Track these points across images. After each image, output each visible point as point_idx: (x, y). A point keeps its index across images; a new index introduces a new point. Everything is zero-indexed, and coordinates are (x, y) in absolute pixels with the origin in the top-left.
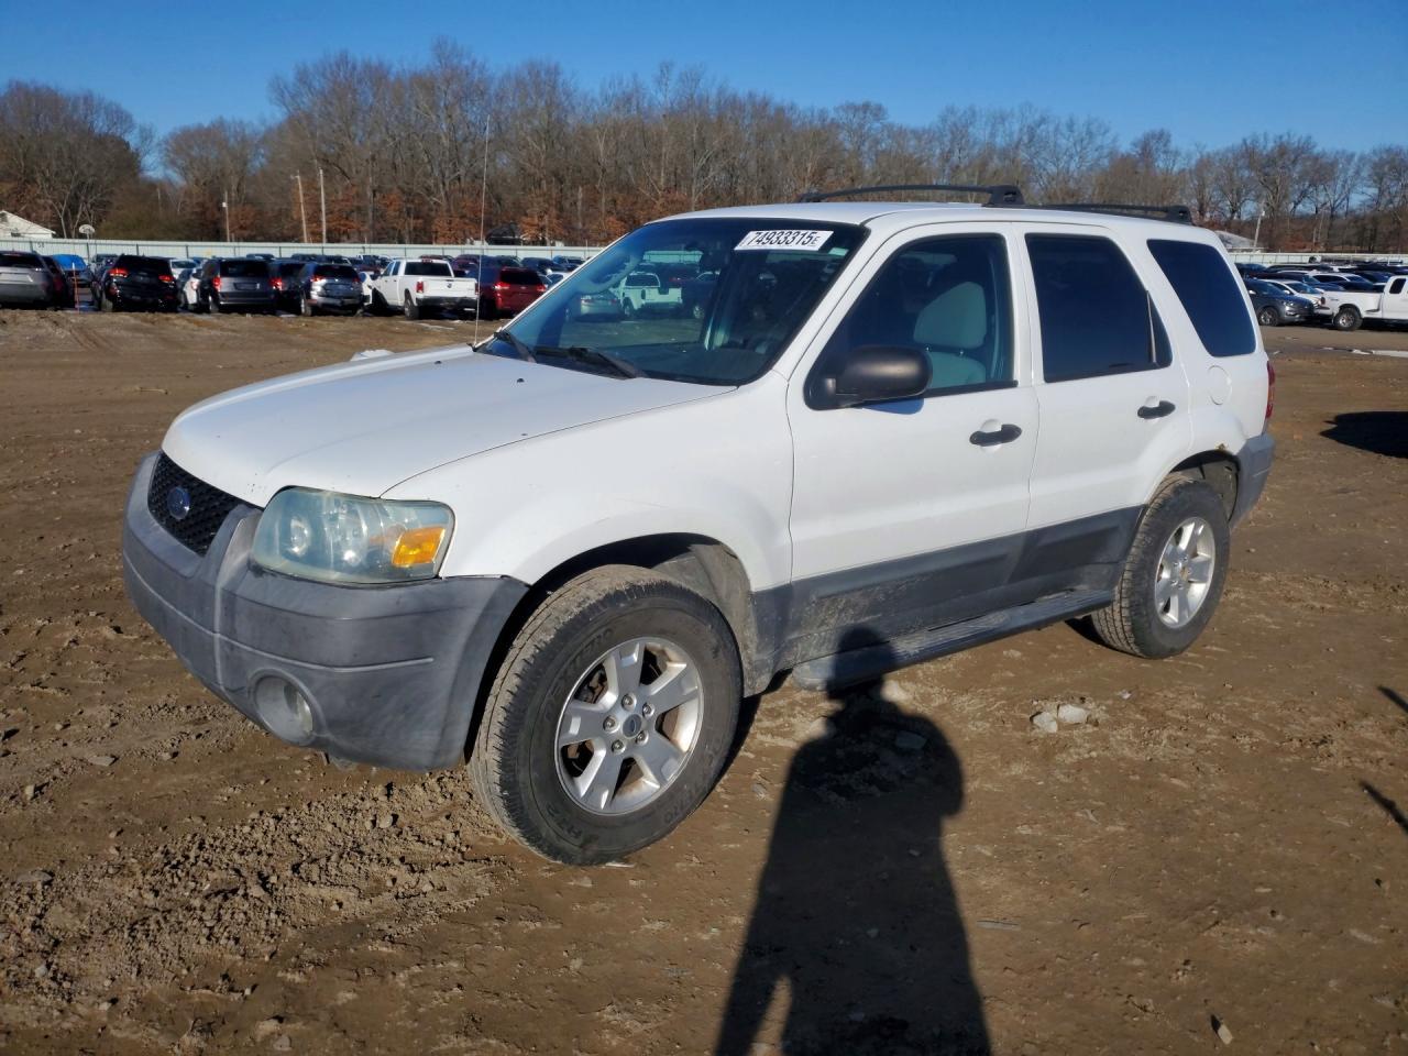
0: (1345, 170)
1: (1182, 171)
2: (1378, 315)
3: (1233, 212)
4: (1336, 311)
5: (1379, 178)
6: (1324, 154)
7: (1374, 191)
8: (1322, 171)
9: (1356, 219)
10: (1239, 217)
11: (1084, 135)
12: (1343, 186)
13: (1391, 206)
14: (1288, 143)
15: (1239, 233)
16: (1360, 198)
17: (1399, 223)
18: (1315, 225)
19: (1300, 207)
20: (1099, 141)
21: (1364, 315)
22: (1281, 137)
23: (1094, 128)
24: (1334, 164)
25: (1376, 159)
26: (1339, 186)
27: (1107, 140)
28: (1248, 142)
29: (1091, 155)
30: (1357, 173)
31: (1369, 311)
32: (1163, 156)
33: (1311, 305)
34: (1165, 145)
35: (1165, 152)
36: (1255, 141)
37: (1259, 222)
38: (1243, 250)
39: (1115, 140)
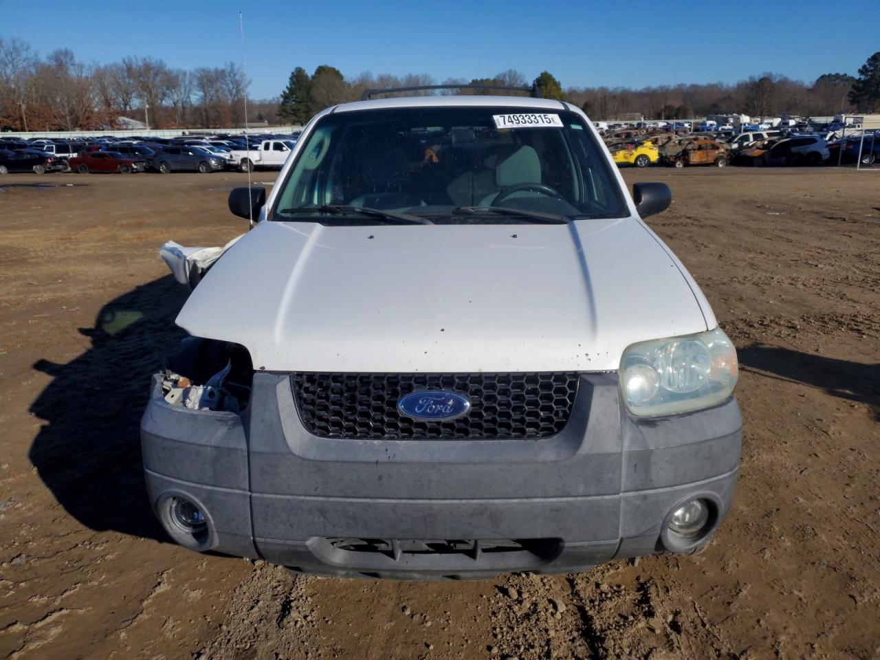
0: (184, 81)
1: (87, 77)
2: (261, 163)
3: (126, 105)
4: (240, 162)
5: (202, 86)
6: (171, 72)
7: (201, 93)
8: (171, 81)
9: (196, 110)
10: (130, 108)
11: (11, 50)
12: (185, 91)
13: (212, 102)
14: (150, 63)
15: (133, 118)
16: (196, 98)
17: (219, 112)
18: (175, 113)
19: (164, 102)
20: (24, 54)
21: (254, 163)
22: (145, 59)
23: (18, 44)
24: (177, 77)
25: (199, 75)
26: (183, 90)
27: (31, 54)
28: (126, 61)
29: (21, 64)
30: (191, 83)
31: (256, 161)
32: (72, 67)
33: (224, 159)
34: (71, 60)
35: (73, 65)
36: (130, 60)
37: (146, 112)
38: (139, 129)
39: (36, 55)
